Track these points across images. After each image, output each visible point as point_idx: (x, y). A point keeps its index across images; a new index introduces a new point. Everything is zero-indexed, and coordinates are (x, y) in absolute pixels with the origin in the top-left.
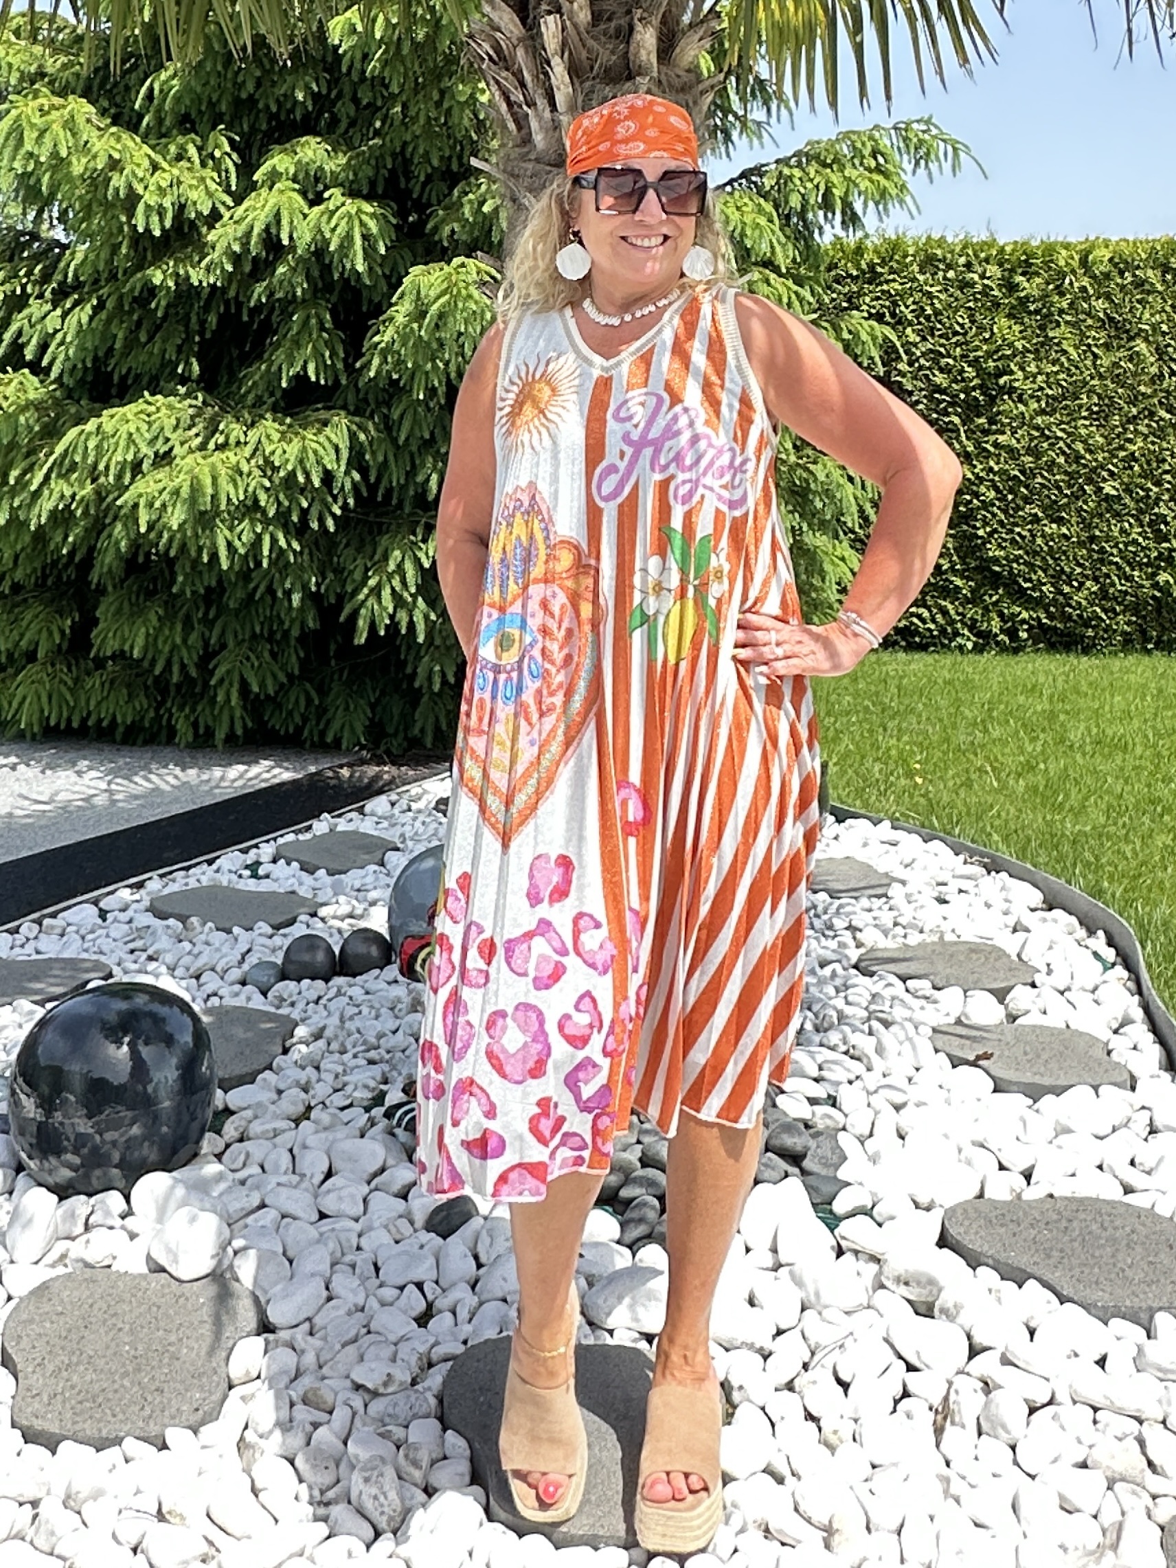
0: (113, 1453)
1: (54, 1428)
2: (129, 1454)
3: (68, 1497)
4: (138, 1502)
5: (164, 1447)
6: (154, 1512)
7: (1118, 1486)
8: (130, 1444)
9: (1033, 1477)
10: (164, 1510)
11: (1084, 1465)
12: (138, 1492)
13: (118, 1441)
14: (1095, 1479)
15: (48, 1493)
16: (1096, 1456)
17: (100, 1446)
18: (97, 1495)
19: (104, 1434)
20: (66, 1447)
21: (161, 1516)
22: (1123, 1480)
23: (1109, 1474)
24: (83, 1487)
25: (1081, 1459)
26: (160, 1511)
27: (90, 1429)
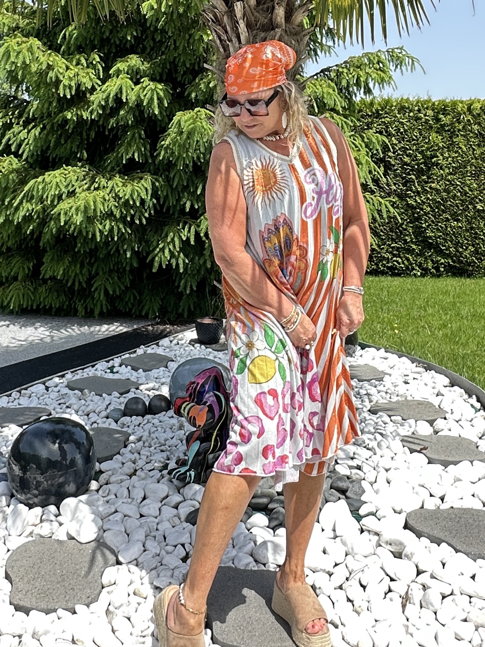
0: (53, 615)
1: (28, 605)
2: (60, 616)
3: (34, 633)
4: (64, 636)
5: (74, 613)
6: (71, 640)
7: (480, 629)
8: (60, 612)
9: (444, 625)
10: (75, 639)
11: (465, 620)
12: (64, 632)
13: (55, 611)
14: (470, 626)
15: (26, 632)
16: (471, 616)
17: (48, 612)
18: (46, 633)
19: (49, 607)
20: (33, 613)
21: (73, 642)
22: (482, 626)
23: (476, 624)
24: (40, 630)
25: (464, 618)
26: (73, 639)
27: (43, 606)
